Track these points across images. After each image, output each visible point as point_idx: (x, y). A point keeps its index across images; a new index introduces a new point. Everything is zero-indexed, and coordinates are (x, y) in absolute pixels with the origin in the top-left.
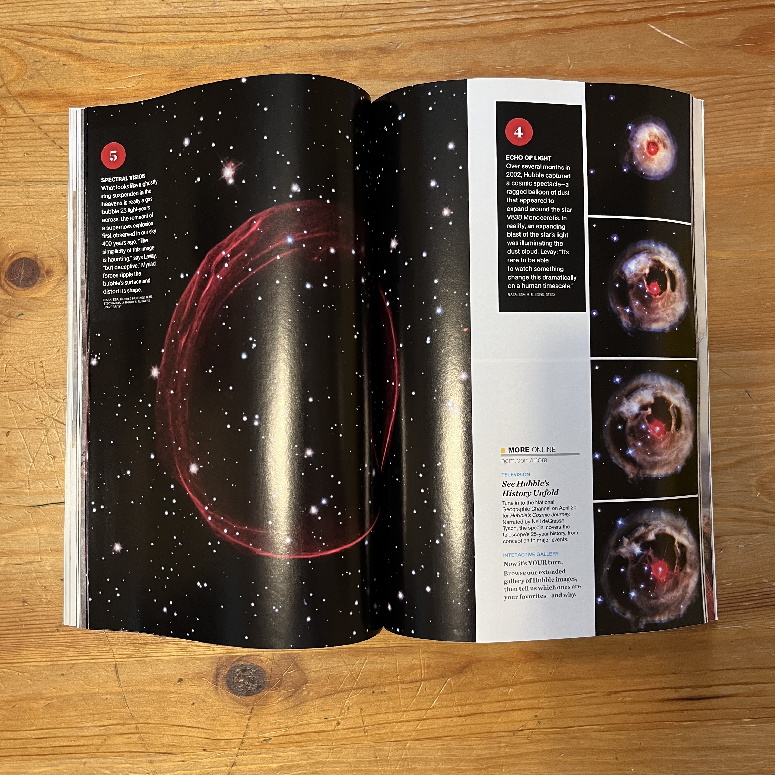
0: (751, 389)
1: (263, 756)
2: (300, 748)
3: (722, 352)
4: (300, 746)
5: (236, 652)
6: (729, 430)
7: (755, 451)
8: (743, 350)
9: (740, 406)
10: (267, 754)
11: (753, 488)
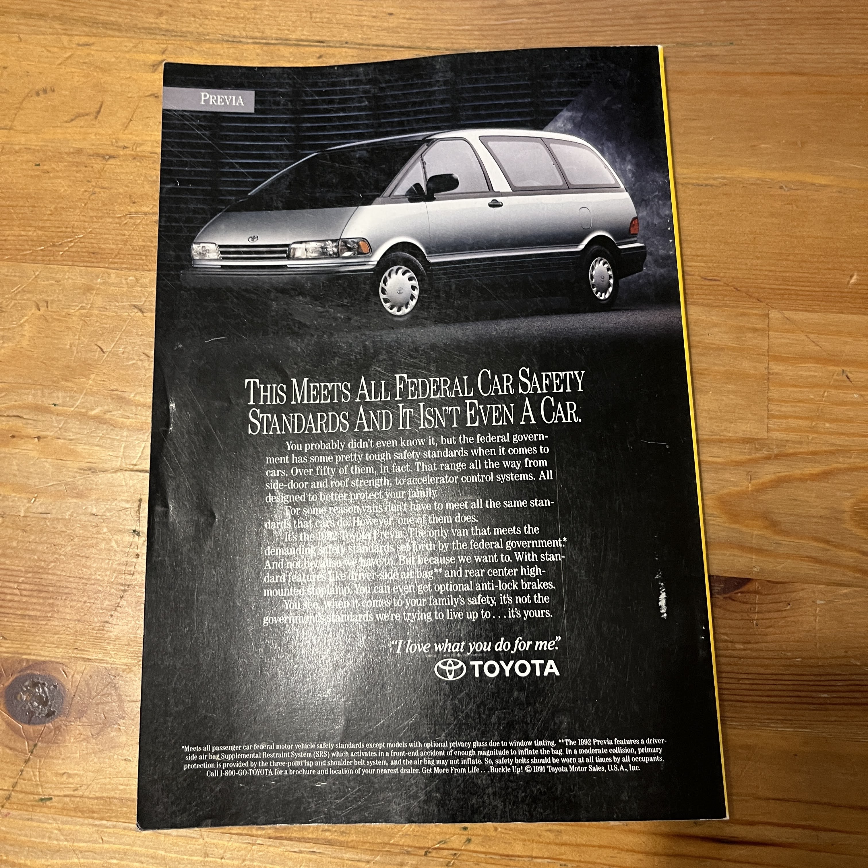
0: (852, 369)
1: (35, 824)
2: (91, 821)
3: (811, 311)
4: (93, 818)
5: (30, 654)
6: (814, 423)
7: (852, 460)
8: (842, 313)
9: (833, 391)
10: (39, 821)
11: (846, 515)
